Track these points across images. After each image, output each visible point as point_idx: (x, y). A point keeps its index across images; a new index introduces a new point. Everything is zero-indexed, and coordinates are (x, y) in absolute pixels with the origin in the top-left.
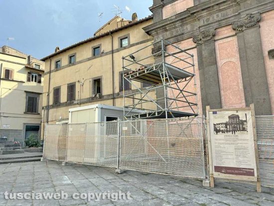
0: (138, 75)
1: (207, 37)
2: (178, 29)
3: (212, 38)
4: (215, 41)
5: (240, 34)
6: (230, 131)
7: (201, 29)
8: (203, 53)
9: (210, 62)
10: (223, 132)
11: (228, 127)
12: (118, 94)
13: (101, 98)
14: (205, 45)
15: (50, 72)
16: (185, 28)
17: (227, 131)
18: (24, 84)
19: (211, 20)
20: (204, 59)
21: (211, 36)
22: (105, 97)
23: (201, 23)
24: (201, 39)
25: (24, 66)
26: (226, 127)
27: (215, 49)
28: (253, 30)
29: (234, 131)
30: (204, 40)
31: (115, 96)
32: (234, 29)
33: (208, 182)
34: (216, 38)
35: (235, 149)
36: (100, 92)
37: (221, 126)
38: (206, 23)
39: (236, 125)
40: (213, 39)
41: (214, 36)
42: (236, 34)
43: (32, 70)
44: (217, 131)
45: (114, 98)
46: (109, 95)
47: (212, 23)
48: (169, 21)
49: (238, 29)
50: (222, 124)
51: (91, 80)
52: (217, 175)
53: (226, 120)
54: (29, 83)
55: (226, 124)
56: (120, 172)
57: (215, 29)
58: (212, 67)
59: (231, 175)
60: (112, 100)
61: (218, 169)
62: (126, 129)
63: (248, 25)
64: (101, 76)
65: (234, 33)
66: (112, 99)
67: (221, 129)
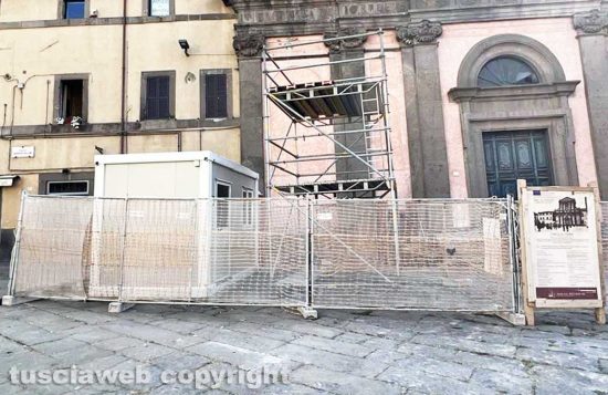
0: (312, 96)
2: (294, 10)
3: (360, 45)
4: (365, 51)
5: (409, 50)
6: (560, 226)
7: (340, 22)
8: (343, 70)
10: (549, 227)
11: (557, 219)
12: (137, 125)
13: (85, 129)
14: (347, 55)
16: (308, 11)
17: (555, 226)
19: (360, 12)
21: (360, 41)
22: (95, 129)
23: (342, 12)
24: (339, 43)
26: (554, 220)
28: (428, 48)
29: (567, 226)
30: (347, 44)
31: (127, 128)
32: (398, 39)
33: (523, 316)
34: (367, 46)
35: (568, 256)
36: (80, 115)
37: (545, 216)
38: (350, 15)
39: (570, 216)
40: (361, 47)
41: (365, 41)
42: (400, 49)
44: (540, 225)
45: (124, 135)
46: (110, 125)
47: (361, 18)
49: (406, 41)
50: (547, 213)
51: (52, 79)
52: (541, 303)
53: (555, 206)
55: (555, 214)
56: (316, 316)
57: (367, 31)
59: (564, 301)
60: (118, 139)
61: (542, 292)
62: (330, 218)
63: (422, 38)
64: (87, 75)
65: (397, 45)
66: (118, 135)
67: (546, 222)
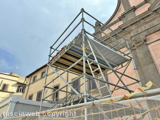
1: (139, 42)
2: (114, 42)
3: (143, 43)
4: (147, 45)
7: (132, 38)
8: (138, 55)
9: (146, 62)
12: (70, 97)
14: (139, 49)
15: (29, 85)
16: (119, 41)
18: (14, 94)
19: (140, 31)
20: (140, 61)
21: (143, 41)
23: (132, 34)
24: (134, 46)
25: (17, 82)
27: (149, 51)
30: (137, 45)
34: (148, 42)
36: (57, 97)
38: (136, 34)
40: (145, 43)
41: (145, 41)
43: (21, 85)
47: (141, 32)
48: (106, 37)
51: (52, 87)
54: (18, 93)
57: (145, 36)
58: (150, 65)
64: (59, 84)
